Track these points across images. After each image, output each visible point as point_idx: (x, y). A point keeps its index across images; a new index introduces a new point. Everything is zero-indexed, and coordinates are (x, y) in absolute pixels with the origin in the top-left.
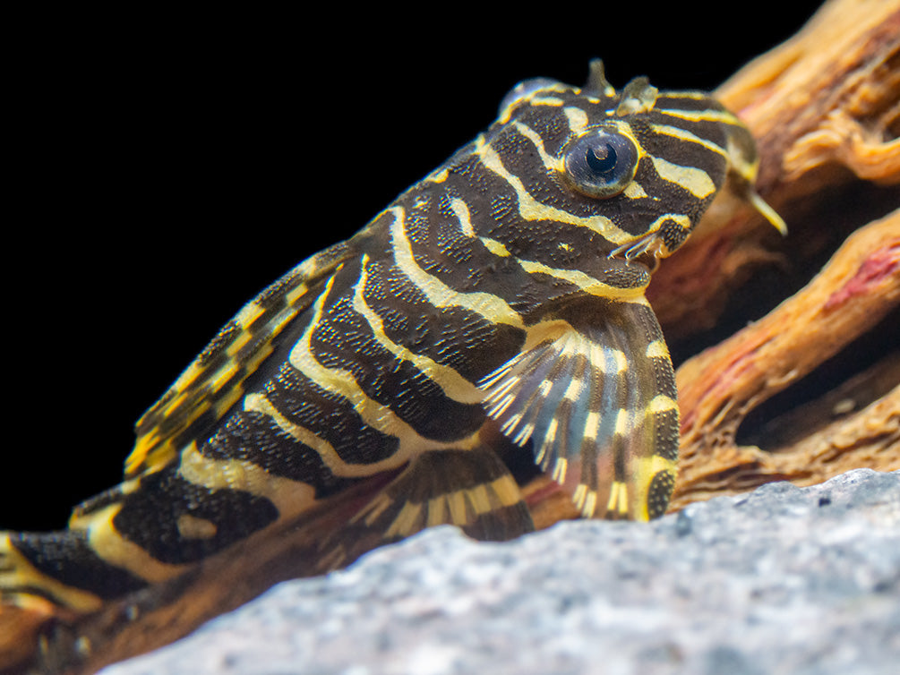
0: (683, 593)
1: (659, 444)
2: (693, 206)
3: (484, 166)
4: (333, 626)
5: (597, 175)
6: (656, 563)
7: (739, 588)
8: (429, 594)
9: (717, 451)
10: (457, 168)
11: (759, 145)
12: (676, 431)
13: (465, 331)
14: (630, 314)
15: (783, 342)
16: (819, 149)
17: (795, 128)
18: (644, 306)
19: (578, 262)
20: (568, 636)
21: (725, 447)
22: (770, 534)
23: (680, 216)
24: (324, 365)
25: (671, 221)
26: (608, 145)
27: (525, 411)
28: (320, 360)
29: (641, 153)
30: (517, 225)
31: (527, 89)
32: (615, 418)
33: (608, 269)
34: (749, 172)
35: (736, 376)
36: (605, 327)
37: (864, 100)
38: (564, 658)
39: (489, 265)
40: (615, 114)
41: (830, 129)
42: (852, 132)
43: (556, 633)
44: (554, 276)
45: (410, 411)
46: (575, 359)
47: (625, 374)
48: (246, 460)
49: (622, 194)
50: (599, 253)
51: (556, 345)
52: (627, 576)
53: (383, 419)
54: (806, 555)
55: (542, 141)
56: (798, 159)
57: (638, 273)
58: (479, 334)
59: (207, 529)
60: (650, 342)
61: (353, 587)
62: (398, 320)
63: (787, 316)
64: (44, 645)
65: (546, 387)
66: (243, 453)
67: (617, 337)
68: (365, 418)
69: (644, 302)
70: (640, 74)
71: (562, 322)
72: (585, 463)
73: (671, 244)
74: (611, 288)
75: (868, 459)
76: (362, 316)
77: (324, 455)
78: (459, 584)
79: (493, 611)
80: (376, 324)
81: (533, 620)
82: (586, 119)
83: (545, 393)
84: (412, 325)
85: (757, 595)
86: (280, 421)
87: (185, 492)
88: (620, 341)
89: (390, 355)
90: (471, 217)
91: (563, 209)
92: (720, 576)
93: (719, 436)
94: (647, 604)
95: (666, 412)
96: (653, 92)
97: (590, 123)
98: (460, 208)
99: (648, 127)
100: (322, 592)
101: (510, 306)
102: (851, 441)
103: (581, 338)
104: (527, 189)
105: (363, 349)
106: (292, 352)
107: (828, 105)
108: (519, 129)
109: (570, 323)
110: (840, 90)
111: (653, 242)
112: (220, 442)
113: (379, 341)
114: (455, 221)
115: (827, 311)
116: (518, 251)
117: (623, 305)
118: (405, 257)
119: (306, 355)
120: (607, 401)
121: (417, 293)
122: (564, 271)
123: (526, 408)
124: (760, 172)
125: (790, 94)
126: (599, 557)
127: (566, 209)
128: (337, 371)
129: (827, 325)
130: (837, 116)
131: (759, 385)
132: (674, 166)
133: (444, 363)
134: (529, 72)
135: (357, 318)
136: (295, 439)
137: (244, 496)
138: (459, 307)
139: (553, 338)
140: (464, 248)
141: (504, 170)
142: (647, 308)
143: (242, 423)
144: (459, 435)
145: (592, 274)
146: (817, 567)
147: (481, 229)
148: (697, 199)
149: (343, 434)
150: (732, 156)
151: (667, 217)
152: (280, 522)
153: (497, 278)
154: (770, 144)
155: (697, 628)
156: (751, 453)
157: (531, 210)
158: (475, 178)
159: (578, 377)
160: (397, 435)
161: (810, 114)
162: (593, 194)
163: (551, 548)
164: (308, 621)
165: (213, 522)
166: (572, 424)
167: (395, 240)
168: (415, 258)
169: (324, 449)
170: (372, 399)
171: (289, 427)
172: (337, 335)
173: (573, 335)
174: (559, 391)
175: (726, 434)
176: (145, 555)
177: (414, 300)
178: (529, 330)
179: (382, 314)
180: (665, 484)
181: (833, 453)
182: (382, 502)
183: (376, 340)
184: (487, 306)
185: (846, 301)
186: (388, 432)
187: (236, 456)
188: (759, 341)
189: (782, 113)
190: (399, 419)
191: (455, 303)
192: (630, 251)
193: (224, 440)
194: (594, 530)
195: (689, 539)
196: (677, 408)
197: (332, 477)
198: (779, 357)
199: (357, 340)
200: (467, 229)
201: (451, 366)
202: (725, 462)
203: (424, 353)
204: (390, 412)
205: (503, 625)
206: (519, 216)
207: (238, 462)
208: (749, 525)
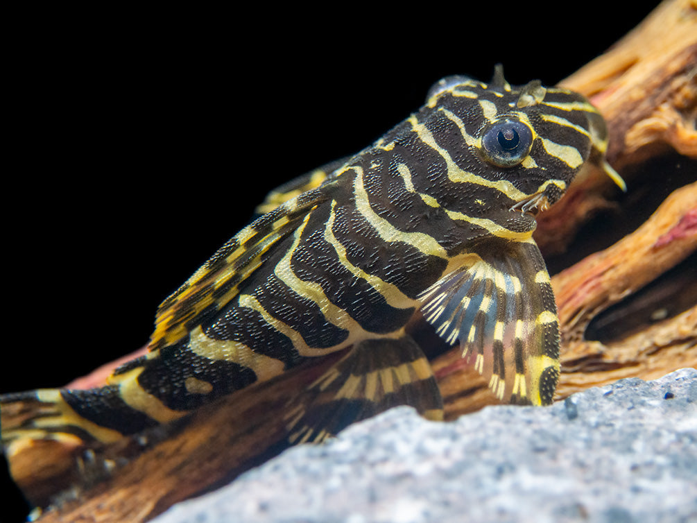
0: (581, 465)
1: (546, 348)
2: (568, 174)
3: (421, 141)
4: (335, 482)
5: (506, 151)
6: (558, 440)
7: (623, 463)
8: (402, 460)
9: (573, 345)
10: (401, 141)
11: (609, 127)
12: (558, 337)
13: (406, 260)
14: (523, 251)
15: (623, 270)
16: (650, 131)
17: (635, 115)
18: (532, 245)
19: (488, 213)
20: (504, 495)
21: (578, 342)
22: (637, 421)
23: (559, 181)
24: (301, 278)
25: (553, 184)
26: (513, 130)
27: (452, 319)
28: (298, 275)
29: (535, 136)
30: (446, 185)
31: (448, 83)
32: (515, 326)
33: (509, 219)
34: (602, 146)
35: (588, 292)
36: (505, 259)
37: (685, 98)
38: (502, 512)
39: (425, 213)
40: (516, 106)
41: (661, 117)
42: (676, 121)
43: (496, 493)
44: (471, 223)
45: (360, 314)
46: (484, 282)
47: (521, 295)
48: (239, 341)
49: (520, 165)
50: (503, 207)
51: (471, 271)
52: (539, 450)
53: (341, 318)
54: (667, 439)
55: (463, 124)
56: (636, 138)
57: (530, 222)
58: (415, 263)
59: (206, 387)
60: (538, 271)
61: (345, 453)
62: (357, 249)
63: (626, 251)
64: (80, 463)
65: (466, 302)
66: (238, 337)
67: (514, 266)
68: (327, 317)
69: (532, 242)
70: (535, 78)
71: (475, 254)
72: (496, 359)
73: (552, 201)
74: (511, 232)
75: (679, 355)
76: (332, 245)
77: (295, 342)
78: (422, 453)
79: (448, 475)
80: (341, 251)
81: (477, 483)
82: (496, 110)
83: (466, 306)
84: (367, 253)
85: (634, 468)
86: (265, 316)
87: (192, 362)
88: (516, 270)
89: (350, 274)
90: (412, 178)
91: (479, 175)
92: (605, 452)
93: (573, 334)
94: (557, 473)
95: (551, 324)
96: (543, 90)
97: (499, 113)
98: (404, 170)
99: (539, 117)
100: (324, 455)
101: (439, 243)
102: (667, 341)
103: (488, 267)
104: (454, 160)
105: (330, 269)
106: (277, 266)
107: (658, 100)
108: (446, 114)
109: (480, 255)
110: (668, 90)
111: (541, 199)
112: (220, 327)
113: (342, 263)
114: (401, 180)
115: (655, 249)
116: (446, 204)
117: (518, 244)
118: (363, 204)
119: (288, 270)
120: (509, 313)
121: (372, 231)
122: (478, 219)
123: (453, 317)
124: (609, 146)
125: (630, 91)
126: (518, 435)
127: (482, 175)
128: (310, 283)
129: (655, 259)
130: (665, 108)
131: (604, 298)
132: (556, 145)
133: (389, 282)
134: (450, 72)
135: (327, 246)
136: (275, 329)
137: (235, 366)
138: (402, 243)
139: (467, 265)
140: (406, 201)
141: (436, 144)
142: (534, 246)
143: (237, 315)
144: (392, 329)
145: (497, 222)
146: (675, 449)
147: (420, 186)
148: (571, 168)
149: (311, 327)
150: (592, 135)
151: (550, 182)
152: (257, 383)
153: (430, 222)
154: (616, 126)
155: (596, 493)
156: (596, 347)
157: (456, 174)
158: (415, 149)
159: (488, 295)
160: (348, 329)
161: (645, 105)
162: (500, 165)
163: (482, 426)
164: (316, 477)
165: (211, 383)
166: (486, 329)
167: (356, 191)
168: (371, 206)
169: (296, 338)
170: (333, 303)
171: (271, 321)
172: (312, 258)
173: (482, 264)
174: (475, 305)
175: (579, 332)
176: (160, 404)
177: (369, 236)
178: (450, 260)
179: (346, 245)
180: (553, 377)
181: (654, 349)
182: (333, 374)
183: (340, 263)
184: (422, 243)
185: (670, 243)
186: (343, 327)
187: (232, 338)
188: (605, 268)
189: (625, 104)
190: (351, 318)
191: (399, 239)
192: (525, 205)
193: (224, 326)
194: (509, 412)
195: (578, 421)
196: (558, 321)
197: (299, 357)
198: (620, 279)
199: (326, 262)
200: (409, 186)
201: (394, 284)
202: (579, 353)
203: (375, 274)
204: (346, 314)
205: (456, 485)
206: (448, 180)
207: (233, 343)
208: (620, 412)
